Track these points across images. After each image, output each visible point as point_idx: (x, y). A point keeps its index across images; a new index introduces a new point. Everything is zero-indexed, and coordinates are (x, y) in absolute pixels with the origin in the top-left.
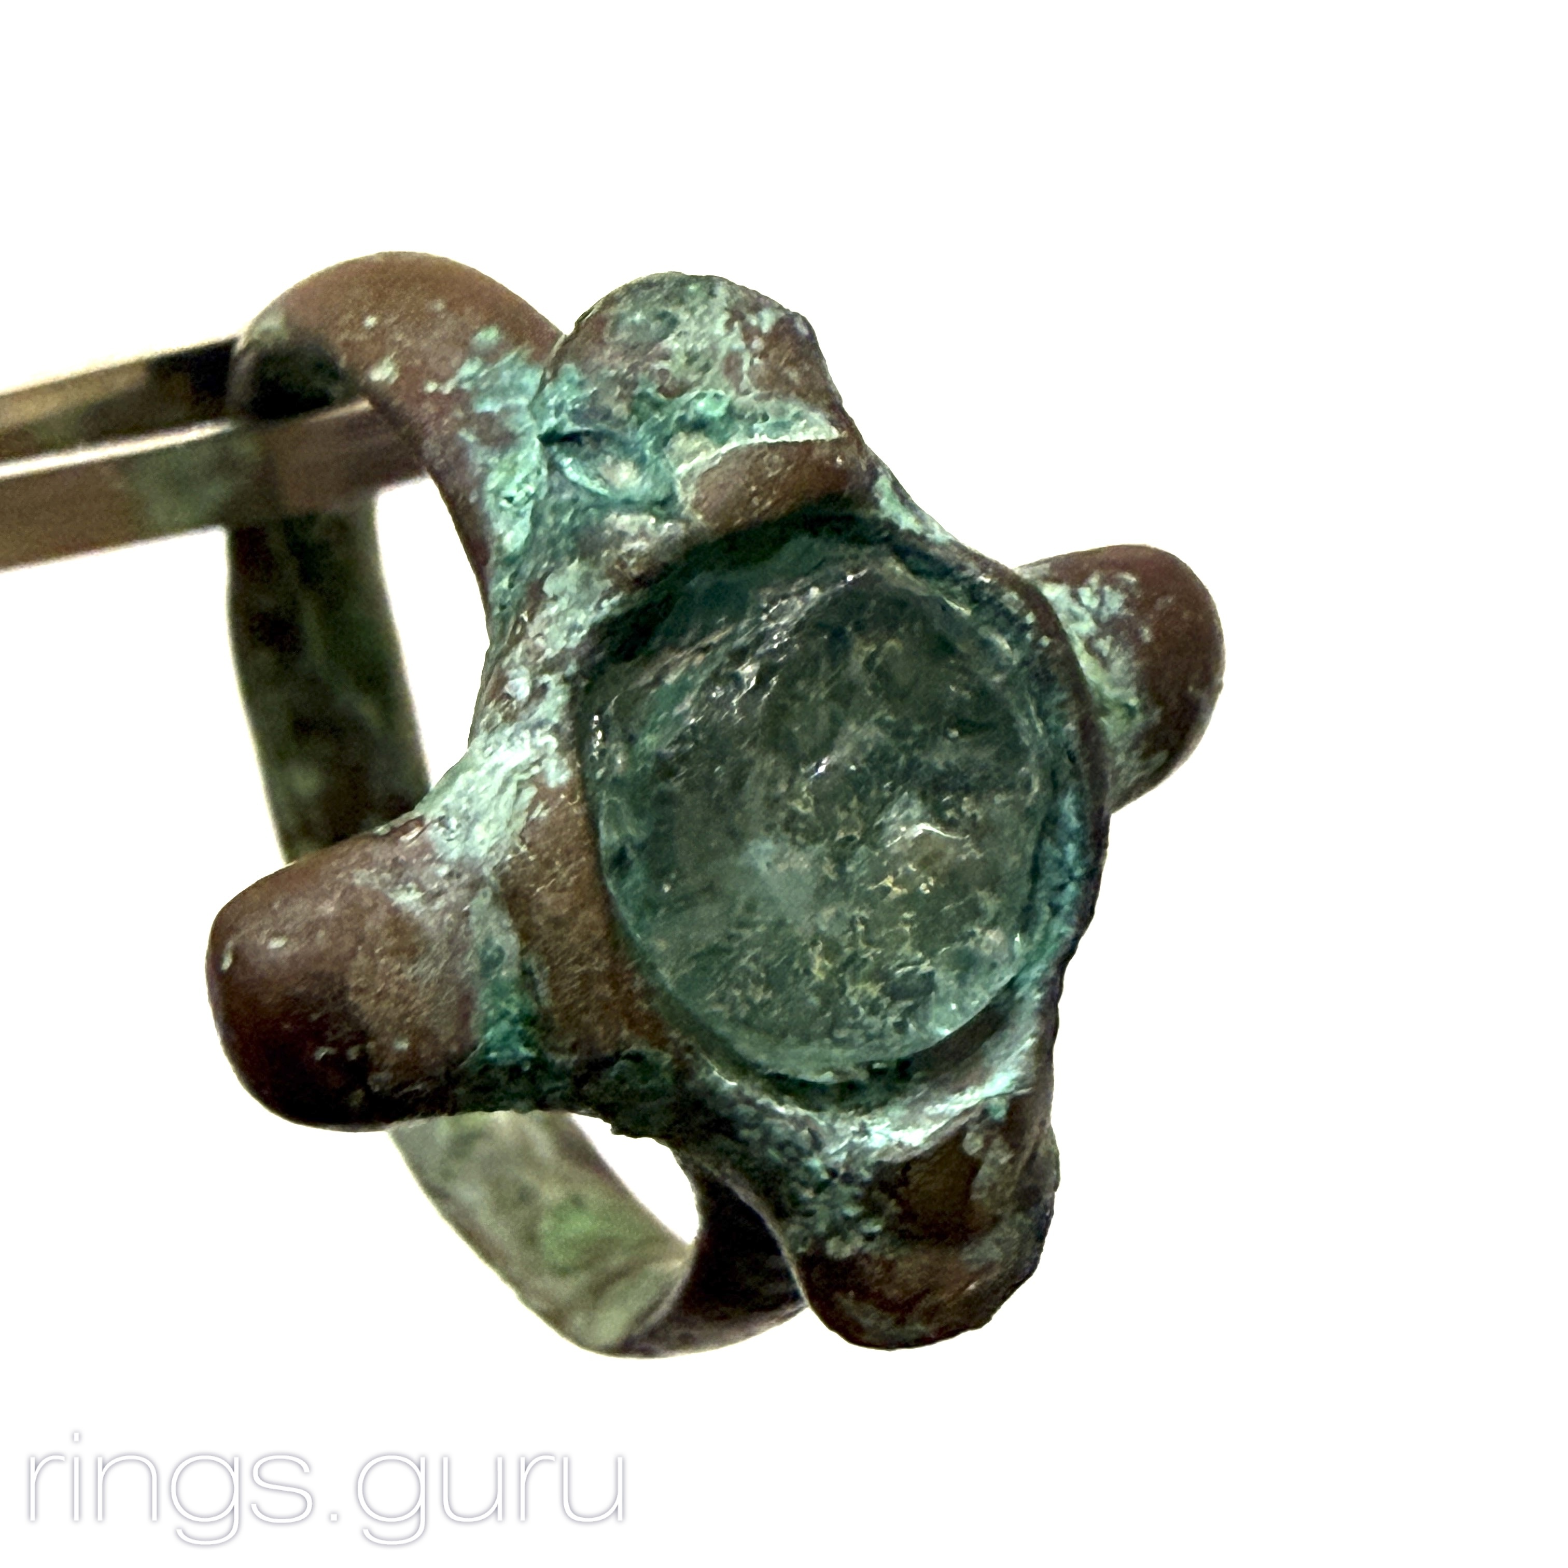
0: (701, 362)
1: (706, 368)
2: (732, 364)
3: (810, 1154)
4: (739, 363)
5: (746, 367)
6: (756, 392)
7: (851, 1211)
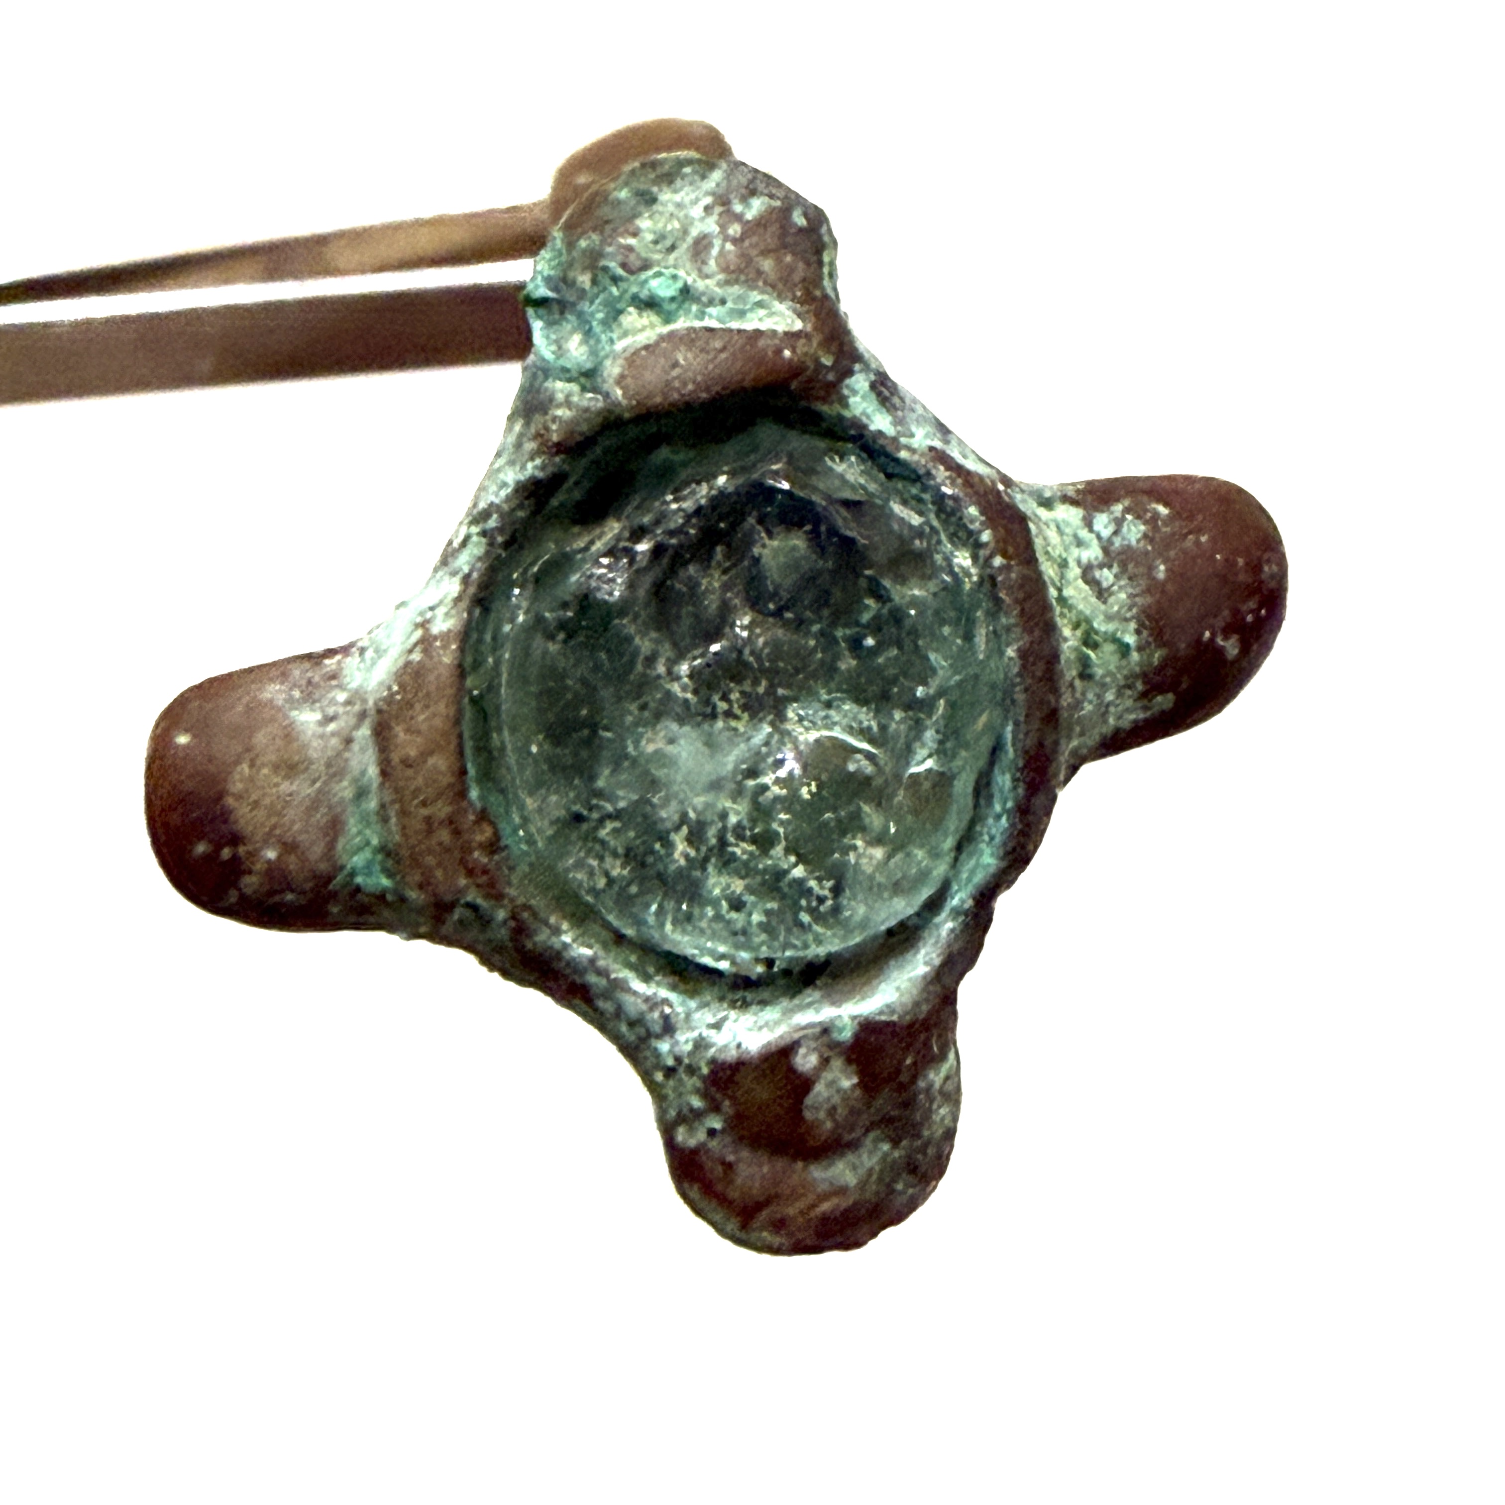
0: (668, 243)
1: (672, 248)
2: (701, 246)
3: (659, 1037)
4: (710, 245)
5: (715, 252)
6: (721, 277)
7: (697, 1103)
